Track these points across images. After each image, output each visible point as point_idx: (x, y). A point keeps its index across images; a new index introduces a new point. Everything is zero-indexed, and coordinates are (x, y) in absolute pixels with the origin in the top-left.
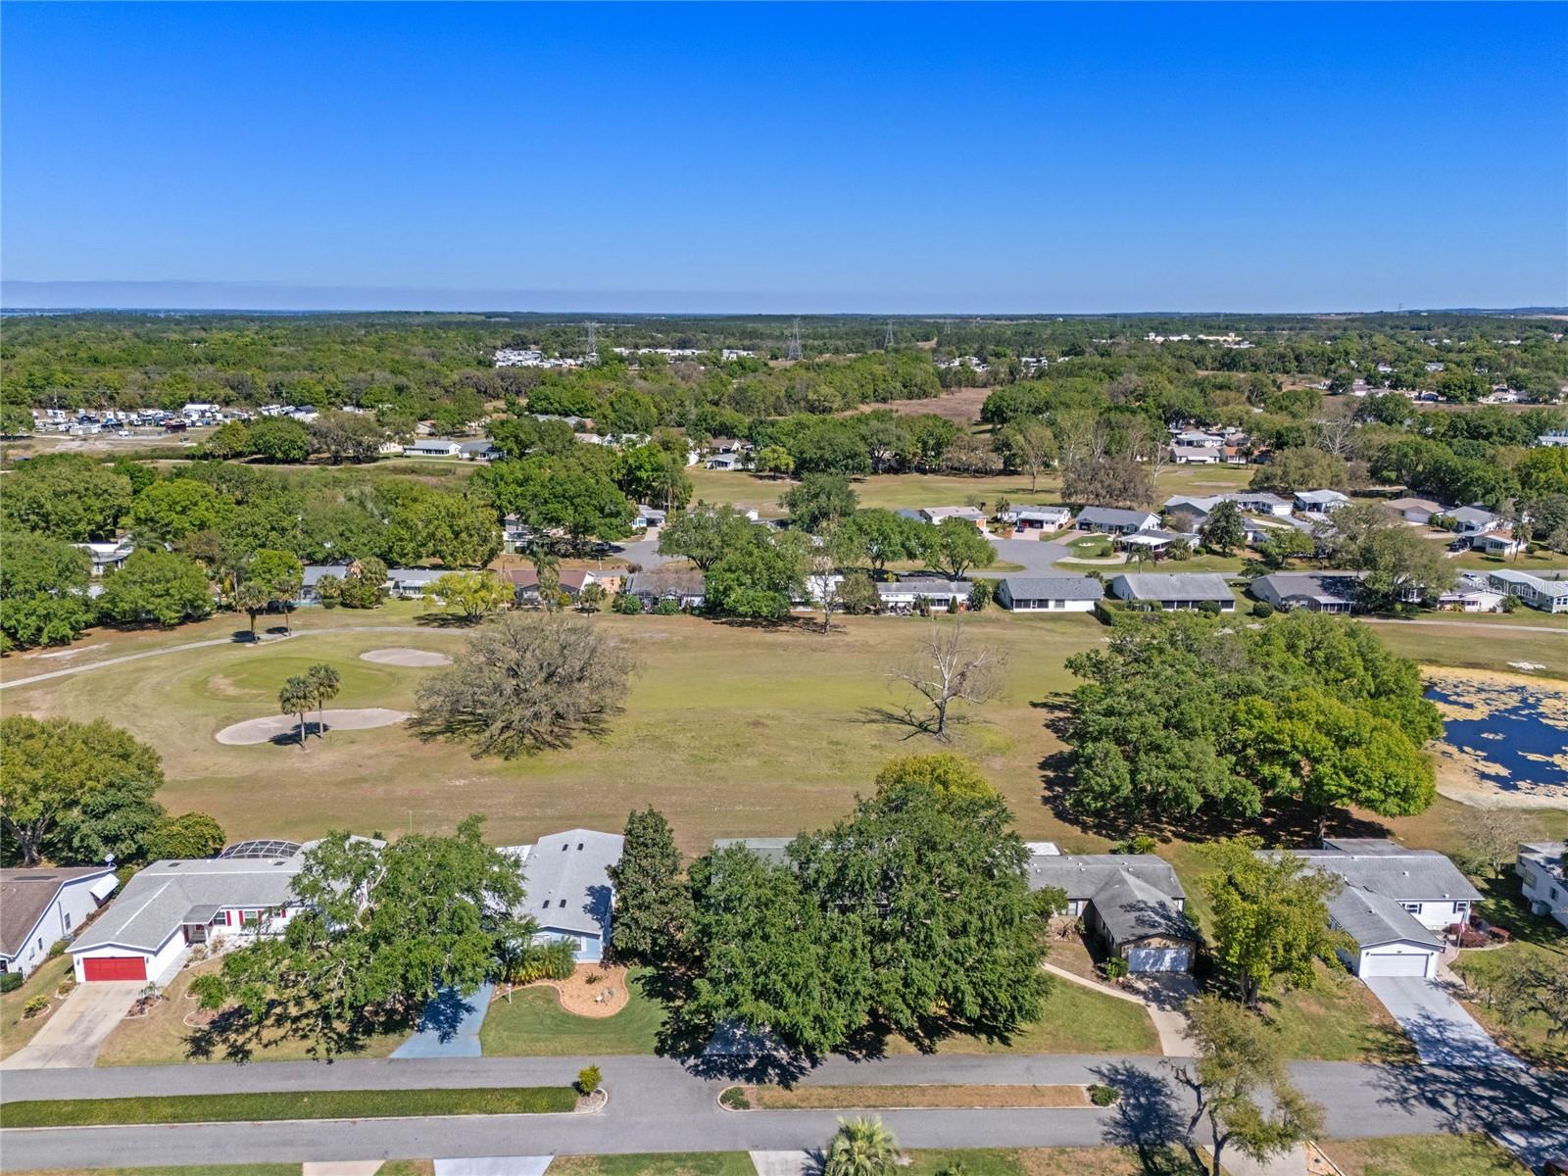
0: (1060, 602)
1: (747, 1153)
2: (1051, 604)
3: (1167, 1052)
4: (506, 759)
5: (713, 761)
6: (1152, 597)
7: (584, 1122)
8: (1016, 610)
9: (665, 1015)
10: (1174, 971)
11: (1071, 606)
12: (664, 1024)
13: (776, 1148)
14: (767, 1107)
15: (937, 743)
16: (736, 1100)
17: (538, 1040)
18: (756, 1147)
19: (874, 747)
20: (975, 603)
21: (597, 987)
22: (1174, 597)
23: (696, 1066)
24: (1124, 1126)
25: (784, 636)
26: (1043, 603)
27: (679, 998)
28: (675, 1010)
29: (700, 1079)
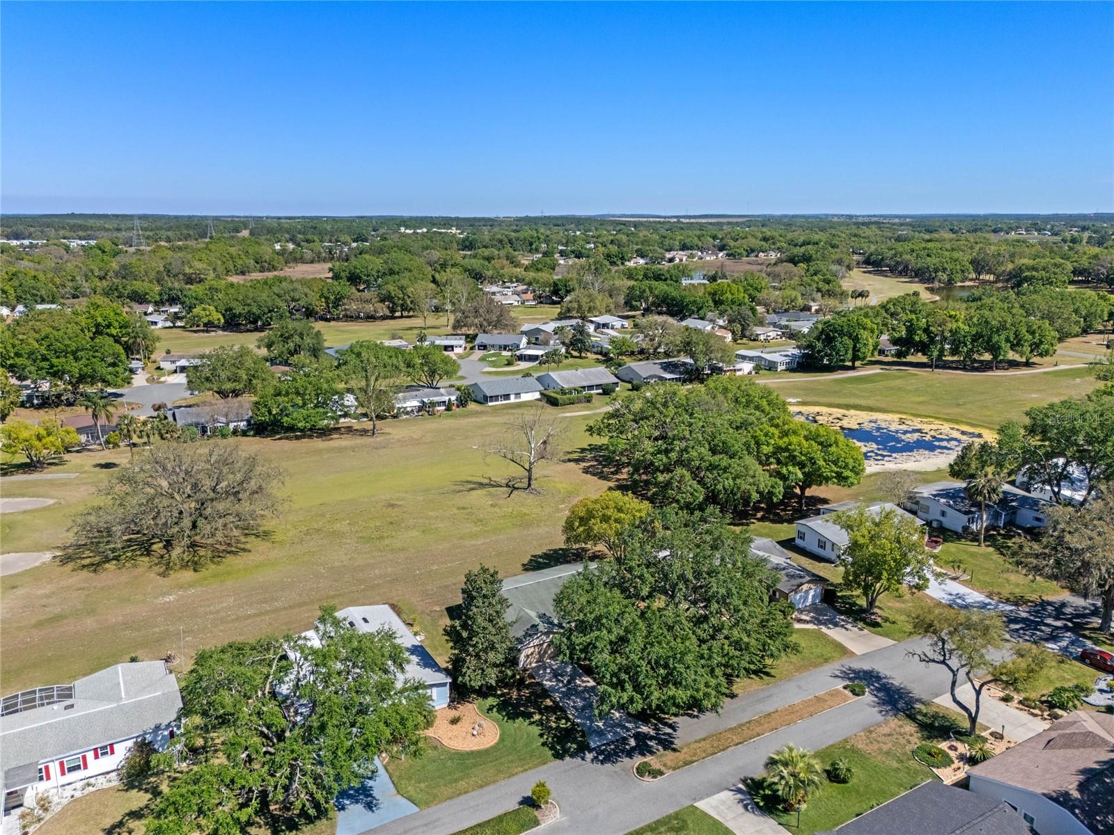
0: (518, 395)
1: (692, 806)
2: (512, 397)
3: (858, 653)
4: (195, 570)
5: (382, 538)
6: (572, 386)
7: (555, 829)
8: (490, 404)
9: (536, 730)
10: (813, 604)
11: (526, 397)
12: (541, 735)
13: (708, 795)
14: (674, 769)
15: (531, 496)
16: (642, 771)
17: (456, 781)
18: (695, 800)
19: (492, 505)
20: (462, 403)
21: (465, 725)
22: (585, 384)
23: (596, 758)
24: (884, 704)
25: (337, 442)
26: (507, 397)
27: (535, 713)
28: (540, 723)
29: (608, 766)
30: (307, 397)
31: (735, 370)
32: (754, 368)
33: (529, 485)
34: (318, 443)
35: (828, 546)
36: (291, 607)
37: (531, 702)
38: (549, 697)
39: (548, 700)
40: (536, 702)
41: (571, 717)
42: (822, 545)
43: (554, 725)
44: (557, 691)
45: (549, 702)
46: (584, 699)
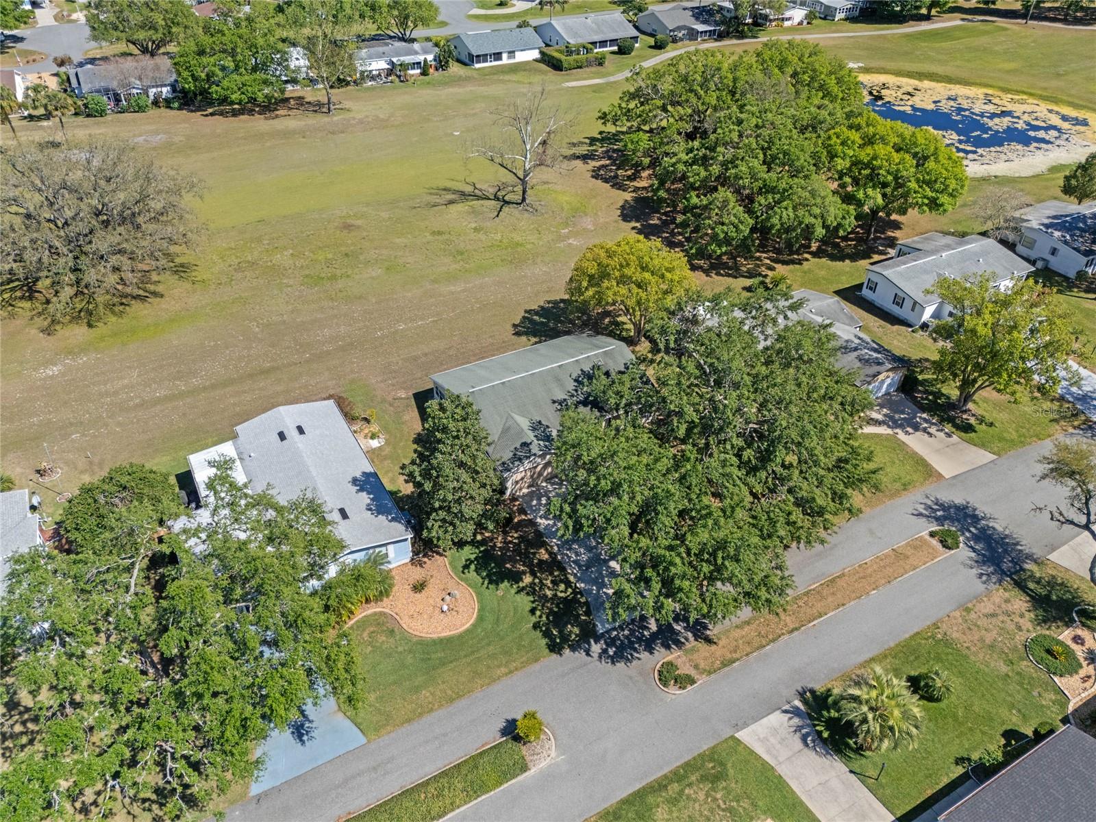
0: (511, 53)
1: (732, 737)
2: (505, 56)
3: (947, 474)
4: (90, 325)
5: (333, 278)
6: (580, 41)
7: (548, 777)
8: (477, 66)
9: (525, 601)
10: (887, 394)
11: (521, 57)
12: (533, 611)
13: (756, 719)
14: (710, 673)
15: (526, 215)
16: (667, 676)
17: (417, 690)
18: (738, 727)
19: (475, 229)
20: (441, 64)
21: (432, 591)
22: (596, 38)
23: (605, 651)
24: (984, 563)
25: (288, 121)
26: (498, 56)
27: (524, 573)
28: (531, 590)
29: (621, 665)
30: (239, 57)
31: (783, 20)
32: (807, 16)
33: (524, 199)
34: (258, 123)
35: (908, 304)
36: (213, 387)
37: (520, 554)
38: (544, 544)
39: (542, 551)
40: (527, 554)
41: (572, 578)
42: (899, 301)
43: (549, 593)
44: (554, 534)
45: (543, 555)
46: (590, 549)
